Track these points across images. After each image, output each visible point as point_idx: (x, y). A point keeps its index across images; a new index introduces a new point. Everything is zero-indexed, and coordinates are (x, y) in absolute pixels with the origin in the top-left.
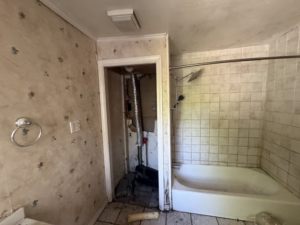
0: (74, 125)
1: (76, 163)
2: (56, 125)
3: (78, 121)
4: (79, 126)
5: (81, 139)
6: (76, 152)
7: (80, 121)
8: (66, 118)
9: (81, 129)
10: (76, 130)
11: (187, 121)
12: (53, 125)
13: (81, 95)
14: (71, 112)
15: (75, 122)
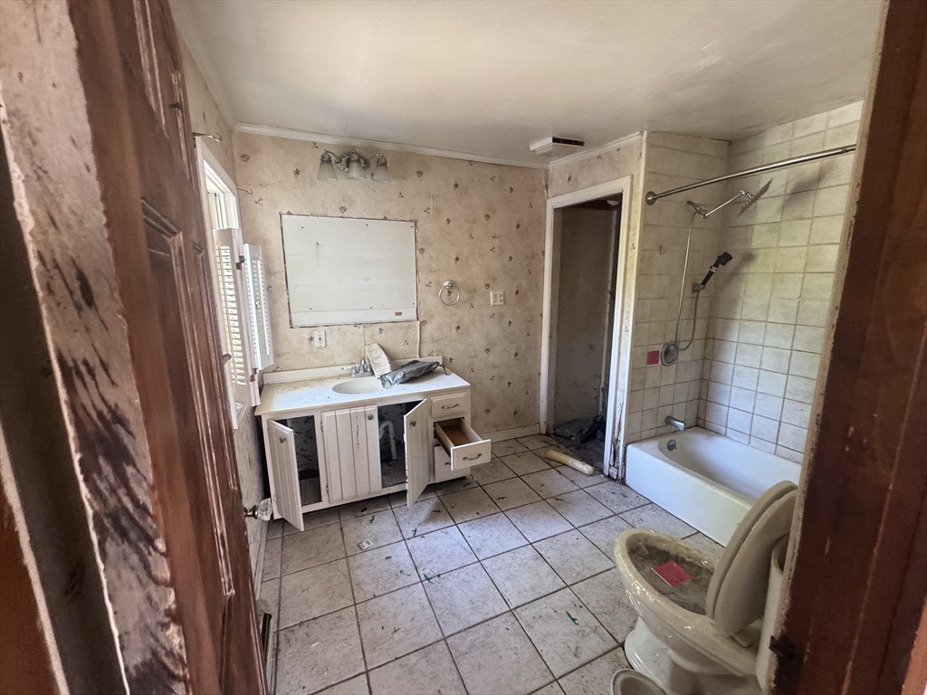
0: (495, 296)
1: (494, 345)
2: (475, 292)
3: (502, 293)
4: (502, 298)
5: (503, 317)
6: (495, 331)
7: (504, 292)
8: (487, 286)
9: (505, 303)
10: (498, 303)
11: (753, 325)
12: (472, 292)
13: (511, 258)
14: (494, 280)
15: (498, 293)
